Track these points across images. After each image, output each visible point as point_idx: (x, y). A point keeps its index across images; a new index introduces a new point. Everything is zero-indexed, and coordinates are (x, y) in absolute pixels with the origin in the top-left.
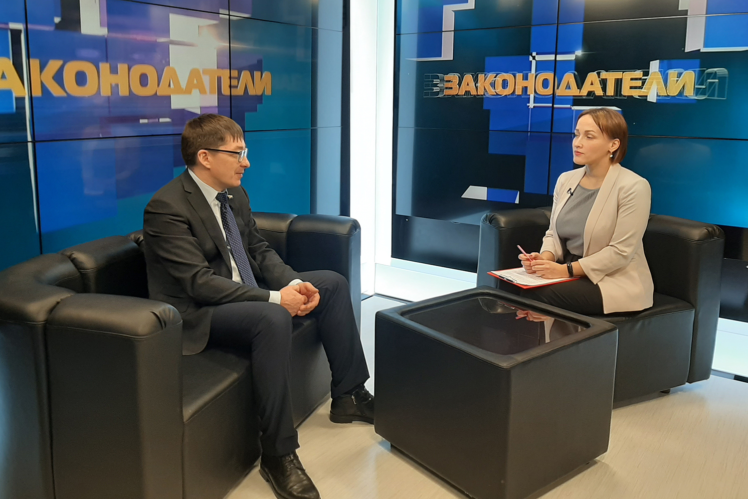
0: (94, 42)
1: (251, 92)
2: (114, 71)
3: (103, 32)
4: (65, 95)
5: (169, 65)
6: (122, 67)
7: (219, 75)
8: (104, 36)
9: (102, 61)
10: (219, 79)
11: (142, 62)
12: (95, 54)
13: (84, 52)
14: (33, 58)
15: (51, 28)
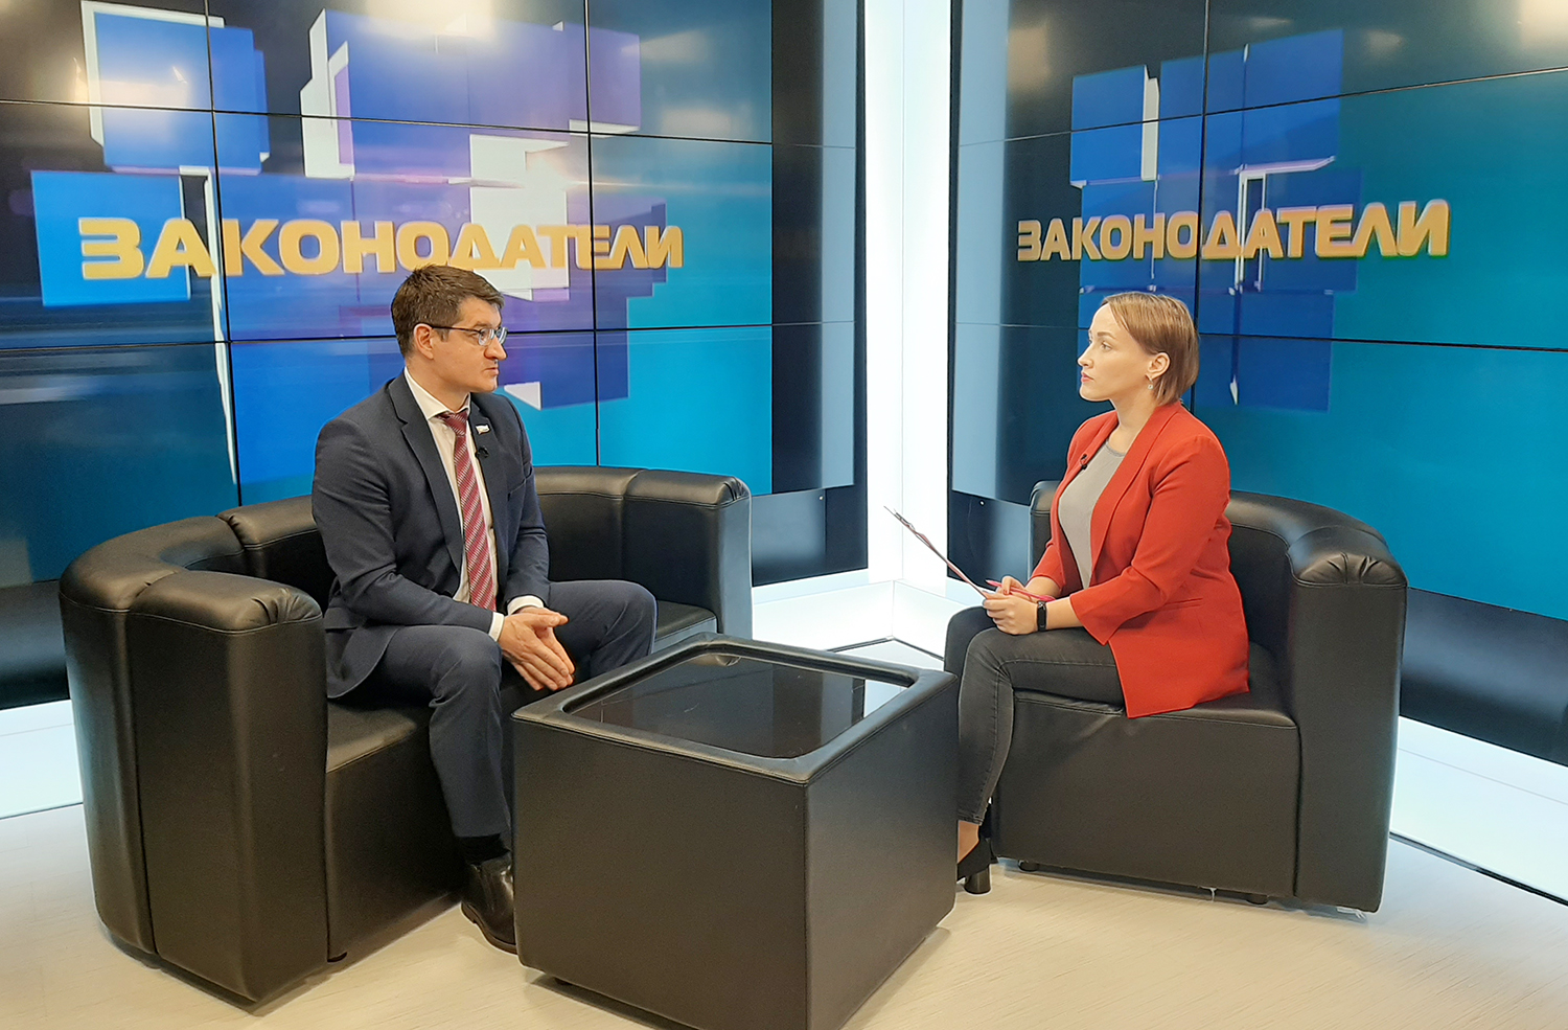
0: (328, 189)
1: (639, 262)
2: (367, 232)
3: (348, 172)
4: (282, 272)
5: (470, 221)
6: (383, 227)
7: (572, 235)
8: (349, 179)
9: (345, 218)
10: (571, 242)
11: (417, 218)
12: (332, 207)
13: (313, 206)
14: (226, 217)
15: (255, 172)
